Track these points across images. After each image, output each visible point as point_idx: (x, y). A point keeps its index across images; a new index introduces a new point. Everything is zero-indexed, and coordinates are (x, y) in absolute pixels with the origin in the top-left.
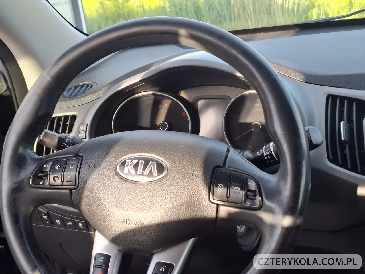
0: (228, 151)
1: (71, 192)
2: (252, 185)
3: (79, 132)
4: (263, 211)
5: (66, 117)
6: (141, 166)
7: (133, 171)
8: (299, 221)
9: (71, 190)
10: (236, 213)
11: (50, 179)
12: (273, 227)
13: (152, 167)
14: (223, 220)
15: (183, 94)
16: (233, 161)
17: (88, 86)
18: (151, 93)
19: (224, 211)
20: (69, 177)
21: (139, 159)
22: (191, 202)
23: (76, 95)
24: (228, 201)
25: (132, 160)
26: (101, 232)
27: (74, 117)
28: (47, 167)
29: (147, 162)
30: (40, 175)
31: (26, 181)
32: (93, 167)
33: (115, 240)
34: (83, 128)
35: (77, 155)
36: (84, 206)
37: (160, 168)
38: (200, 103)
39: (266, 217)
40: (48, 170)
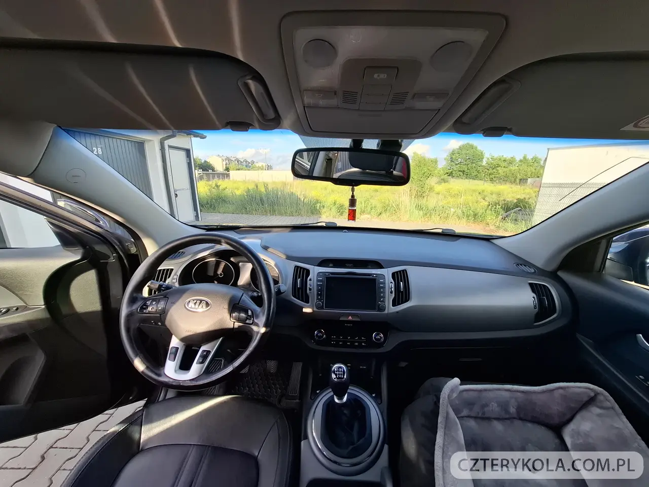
0: (242, 295)
1: (160, 316)
2: (250, 313)
3: (173, 279)
4: (254, 325)
5: (168, 270)
6: (198, 304)
7: (193, 306)
8: (268, 330)
9: (161, 314)
10: (242, 326)
11: (150, 309)
12: (258, 333)
13: (204, 304)
14: (236, 328)
15: (232, 259)
16: (244, 301)
17: (182, 252)
18: (214, 259)
19: (237, 325)
20: (160, 308)
21: (197, 300)
22: (221, 320)
23: (175, 258)
24: (239, 320)
25: (194, 300)
26: (176, 336)
27: (172, 270)
28: (149, 303)
29: (201, 301)
30: (144, 307)
31: (136, 310)
32: (174, 303)
33: (182, 340)
34: (175, 277)
35: (165, 297)
36: (167, 323)
37: (207, 304)
38: (240, 264)
39: (255, 328)
40: (149, 304)
